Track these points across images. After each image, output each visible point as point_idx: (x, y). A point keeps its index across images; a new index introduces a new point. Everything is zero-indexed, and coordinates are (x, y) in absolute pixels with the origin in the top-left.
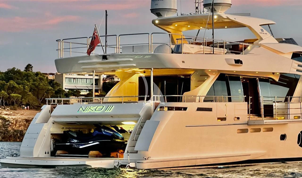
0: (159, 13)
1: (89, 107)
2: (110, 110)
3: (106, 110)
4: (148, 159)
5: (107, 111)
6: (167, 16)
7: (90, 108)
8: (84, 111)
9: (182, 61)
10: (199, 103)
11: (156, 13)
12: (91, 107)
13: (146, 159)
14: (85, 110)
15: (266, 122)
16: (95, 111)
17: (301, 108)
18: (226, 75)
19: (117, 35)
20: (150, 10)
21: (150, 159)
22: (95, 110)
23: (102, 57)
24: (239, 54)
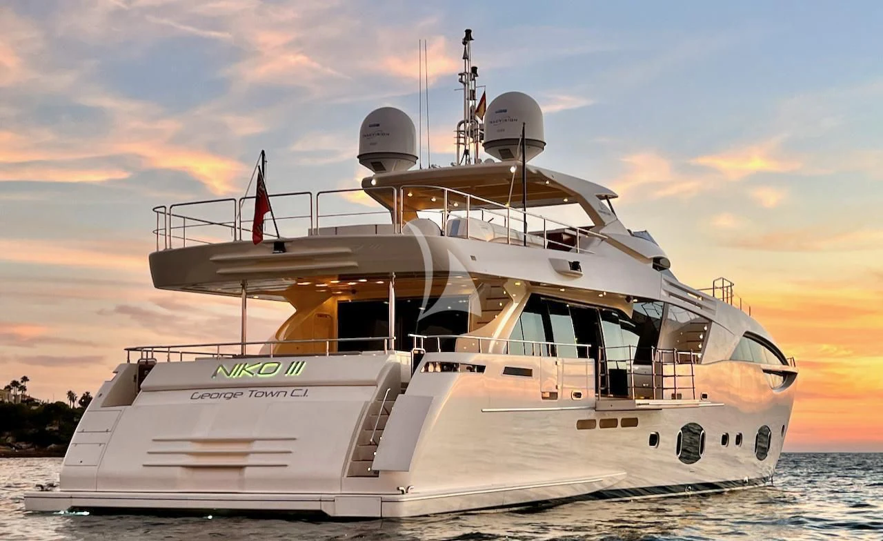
0: (378, 163)
1: (242, 366)
2: (297, 373)
3: (287, 373)
4: (407, 492)
5: (291, 373)
6: (396, 170)
7: (244, 369)
8: (229, 375)
9: (472, 257)
10: (506, 356)
11: (372, 163)
12: (247, 366)
13: (403, 491)
14: (231, 372)
15: (640, 404)
16: (259, 375)
17: (693, 376)
18: (542, 298)
19: (311, 192)
20: (358, 157)
21: (413, 491)
22: (259, 373)
23: (273, 246)
24: (568, 250)
